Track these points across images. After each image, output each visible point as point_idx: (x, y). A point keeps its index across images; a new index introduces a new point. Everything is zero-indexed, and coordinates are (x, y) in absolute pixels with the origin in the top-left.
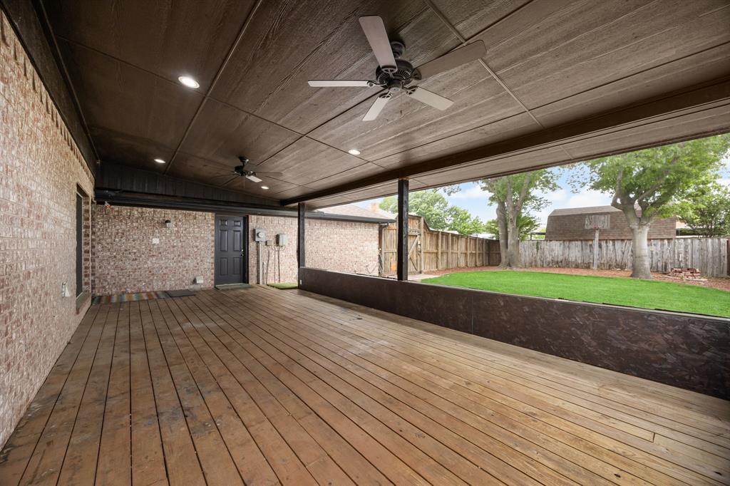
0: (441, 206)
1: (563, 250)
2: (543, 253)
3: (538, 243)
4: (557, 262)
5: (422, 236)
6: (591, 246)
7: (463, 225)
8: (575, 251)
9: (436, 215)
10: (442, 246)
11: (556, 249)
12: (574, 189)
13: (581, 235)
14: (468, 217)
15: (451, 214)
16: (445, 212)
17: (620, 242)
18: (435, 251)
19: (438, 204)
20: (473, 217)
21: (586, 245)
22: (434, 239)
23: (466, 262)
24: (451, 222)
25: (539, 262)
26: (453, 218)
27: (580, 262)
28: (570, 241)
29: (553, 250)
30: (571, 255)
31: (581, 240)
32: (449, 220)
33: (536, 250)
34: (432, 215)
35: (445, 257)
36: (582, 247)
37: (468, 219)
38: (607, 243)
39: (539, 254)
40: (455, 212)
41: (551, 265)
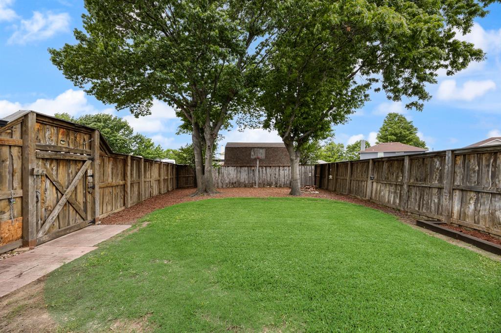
0: (126, 133)
1: (237, 174)
2: (223, 176)
3: (219, 168)
4: (233, 183)
5: (98, 161)
6: (253, 170)
7: (148, 151)
8: (244, 175)
9: (120, 140)
10: (132, 175)
11: (231, 173)
12: (240, 129)
13: (248, 163)
14: (152, 145)
15: (136, 141)
16: (130, 139)
17: (269, 168)
18: (122, 183)
19: (122, 130)
20: (156, 145)
21: (251, 169)
22: (120, 166)
23: (160, 189)
24: (136, 148)
25: (220, 184)
26: (137, 145)
27: (247, 182)
28: (241, 167)
29: (229, 174)
30: (242, 178)
31: (248, 167)
32: (134, 147)
33: (218, 174)
34: (116, 140)
35: (136, 188)
36: (248, 171)
37: (152, 147)
38: (262, 168)
39: (220, 177)
40: (139, 139)
41: (228, 186)
